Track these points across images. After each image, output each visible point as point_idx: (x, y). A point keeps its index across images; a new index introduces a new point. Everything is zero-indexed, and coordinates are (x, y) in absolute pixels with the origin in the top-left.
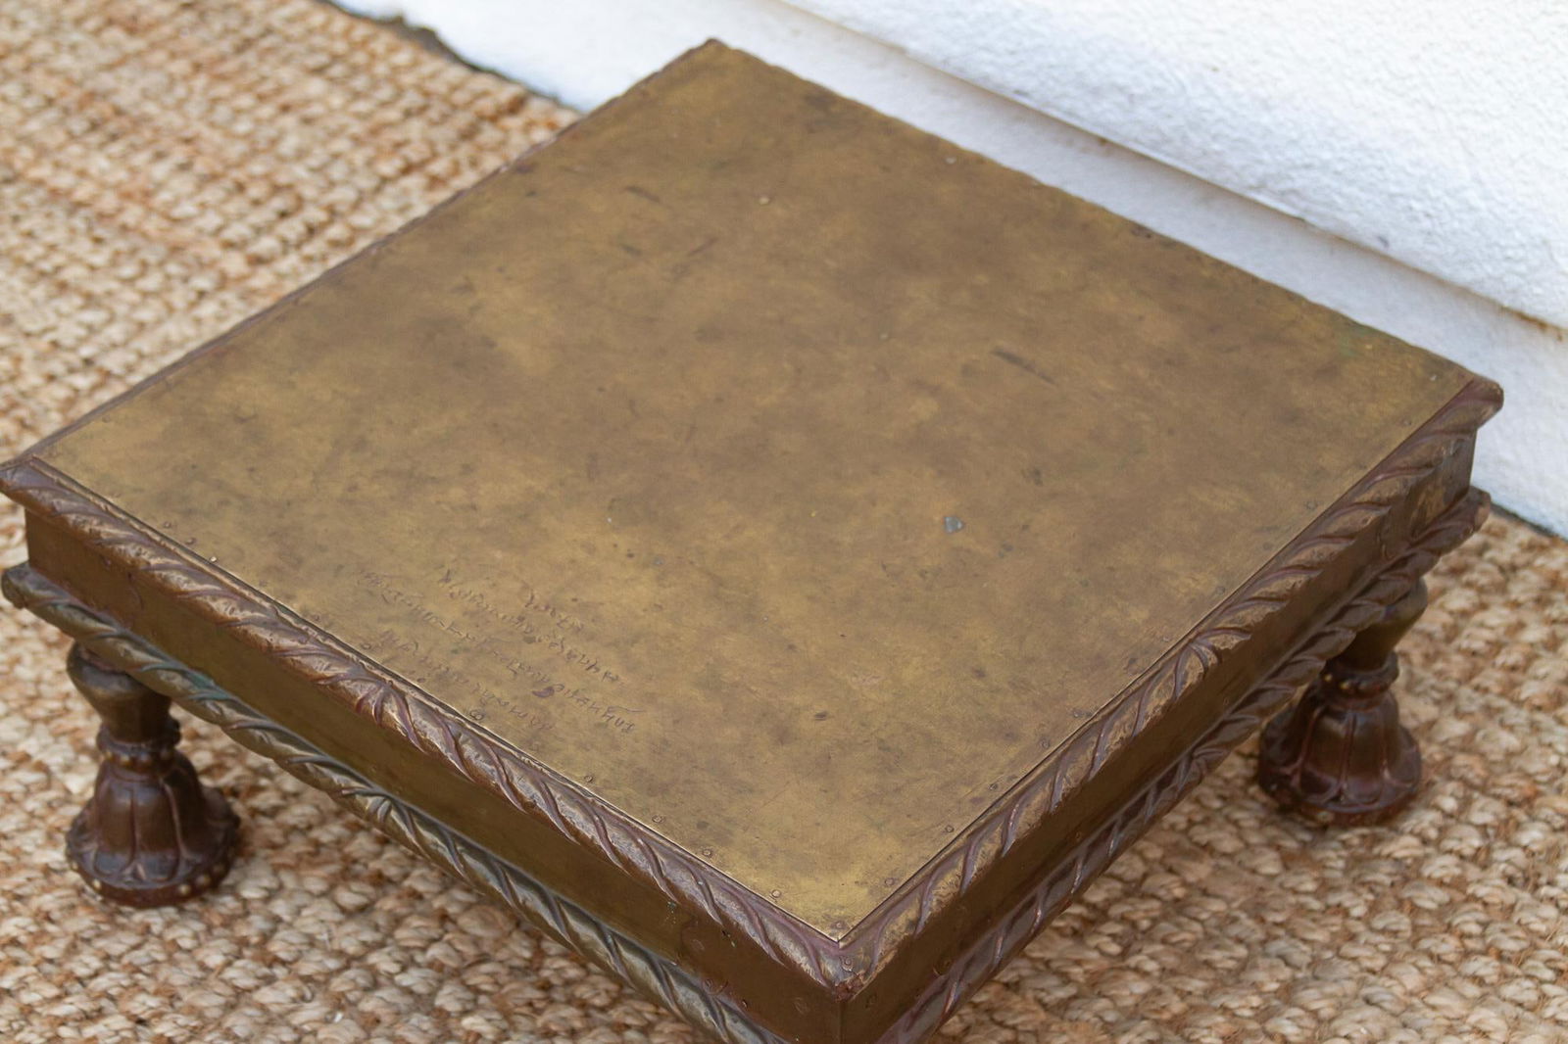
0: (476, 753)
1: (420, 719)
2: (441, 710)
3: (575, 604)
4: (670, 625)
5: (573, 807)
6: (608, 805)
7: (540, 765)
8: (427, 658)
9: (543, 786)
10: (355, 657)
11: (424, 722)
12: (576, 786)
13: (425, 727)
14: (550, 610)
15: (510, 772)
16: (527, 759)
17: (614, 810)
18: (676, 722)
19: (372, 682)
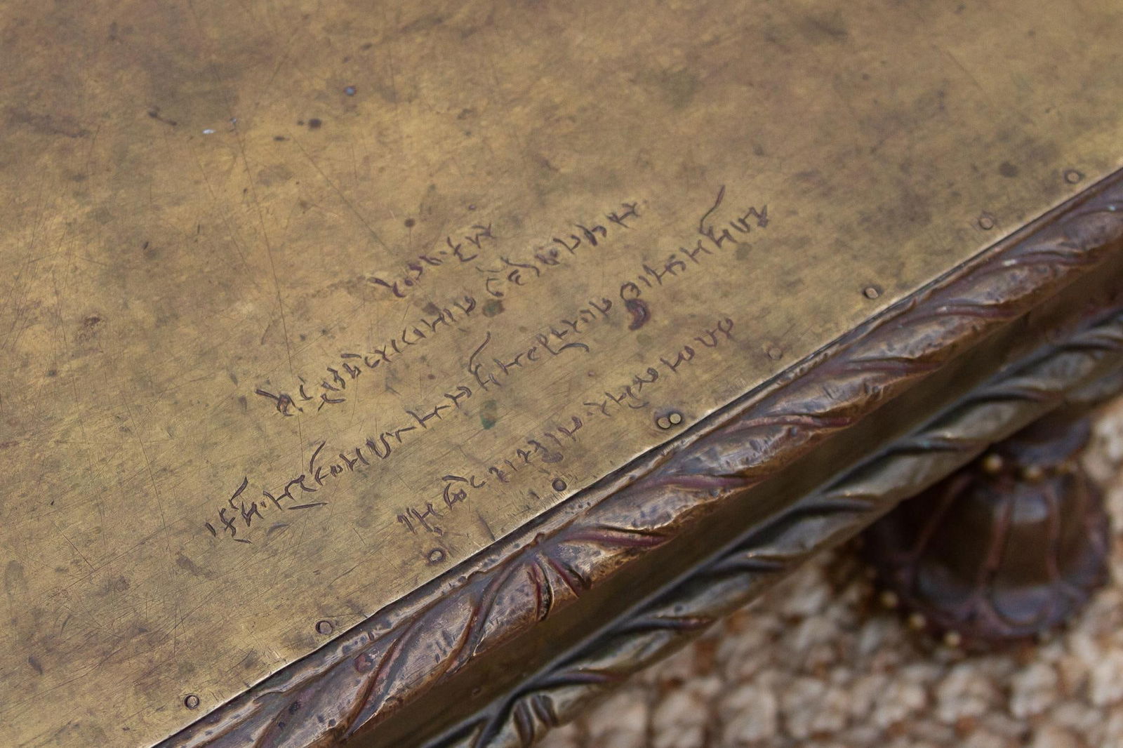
0: (748, 445)
1: (636, 514)
2: (637, 473)
3: (418, 227)
4: (517, 109)
5: (912, 333)
6: (936, 281)
7: (817, 354)
8: (492, 469)
9: (851, 366)
10: (455, 582)
11: (647, 508)
12: (881, 314)
13: (654, 510)
14: (423, 264)
15: (807, 406)
16: (798, 370)
17: (948, 275)
18: (760, 152)
19: (516, 569)
